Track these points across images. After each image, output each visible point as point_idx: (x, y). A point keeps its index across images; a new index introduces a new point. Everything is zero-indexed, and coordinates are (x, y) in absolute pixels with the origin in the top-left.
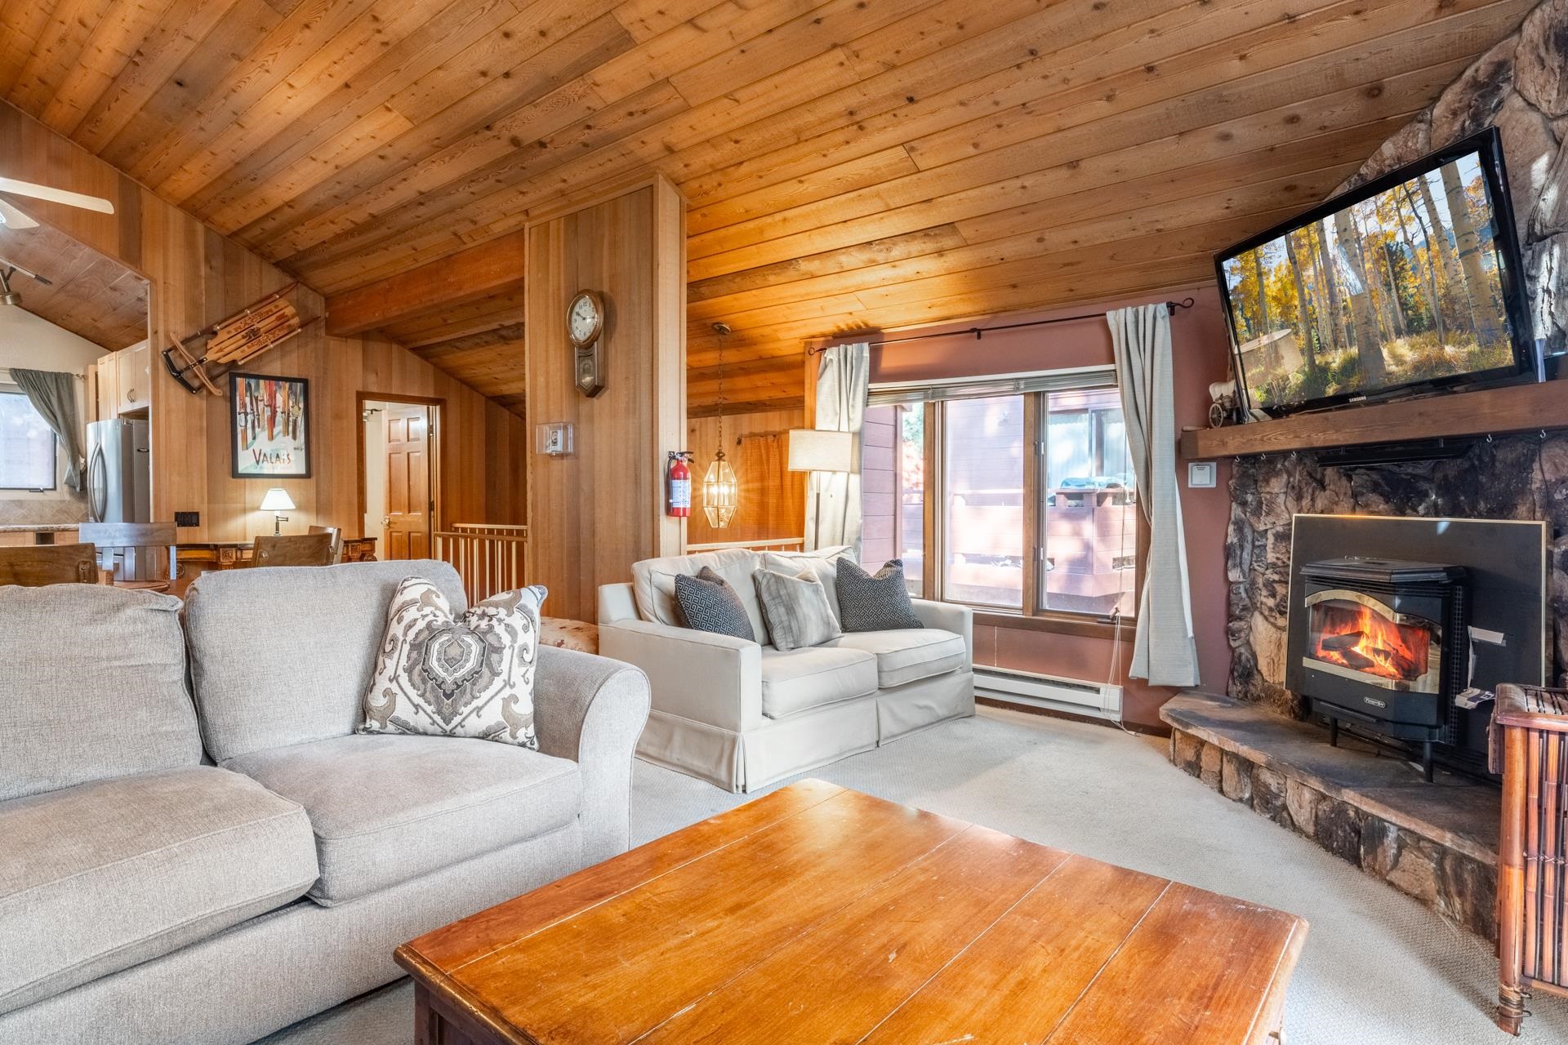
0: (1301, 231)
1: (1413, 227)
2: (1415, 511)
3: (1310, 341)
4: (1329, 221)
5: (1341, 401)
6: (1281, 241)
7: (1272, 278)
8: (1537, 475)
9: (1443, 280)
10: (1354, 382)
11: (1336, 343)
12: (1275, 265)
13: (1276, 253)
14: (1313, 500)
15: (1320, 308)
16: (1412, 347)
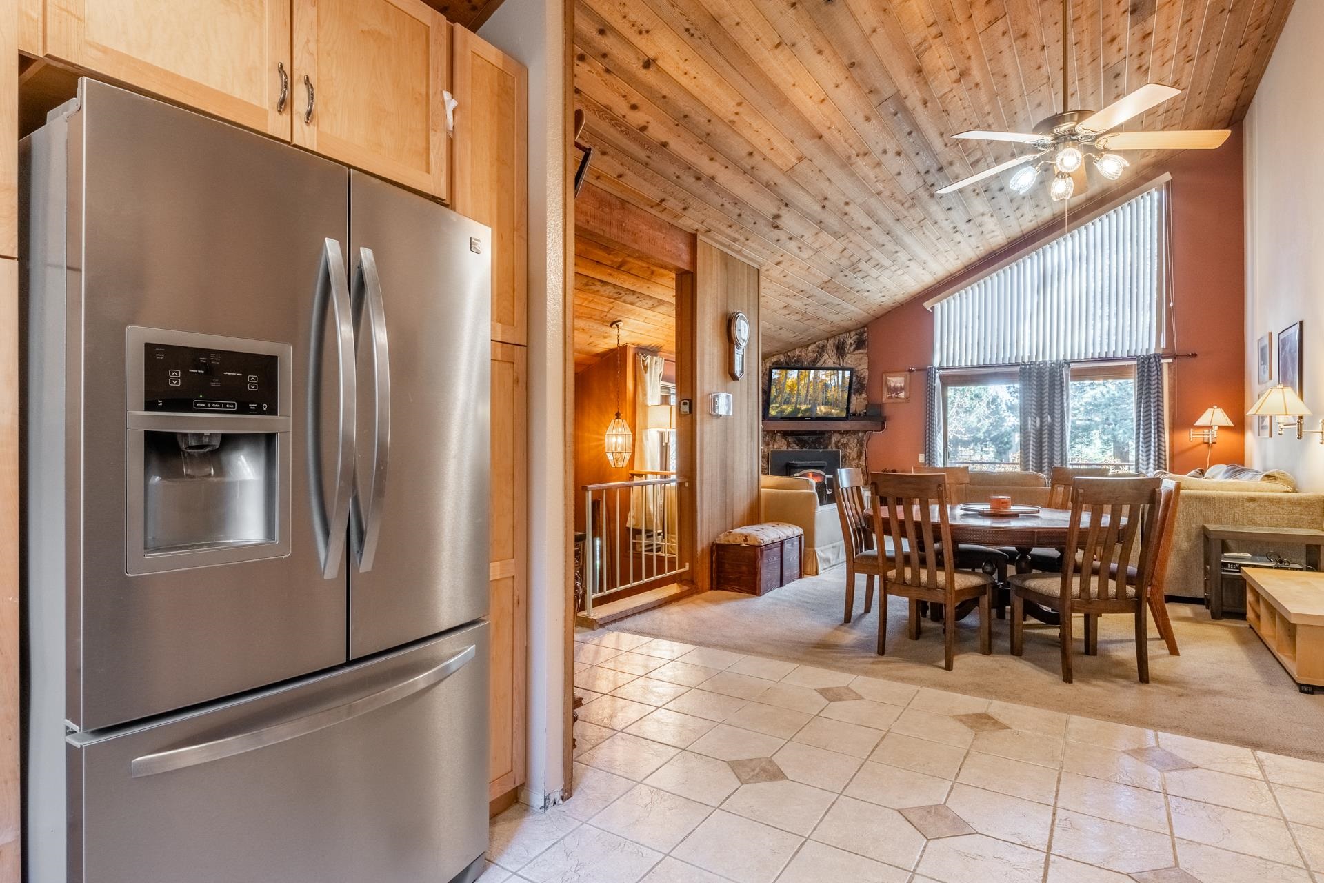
0: (803, 371)
1: (833, 381)
2: (806, 448)
3: (797, 401)
4: (812, 372)
5: (802, 419)
6: (796, 371)
7: (790, 380)
8: (833, 440)
9: (836, 395)
10: (807, 414)
11: (805, 403)
12: (792, 376)
13: (793, 374)
14: (773, 445)
15: (803, 393)
16: (825, 408)
